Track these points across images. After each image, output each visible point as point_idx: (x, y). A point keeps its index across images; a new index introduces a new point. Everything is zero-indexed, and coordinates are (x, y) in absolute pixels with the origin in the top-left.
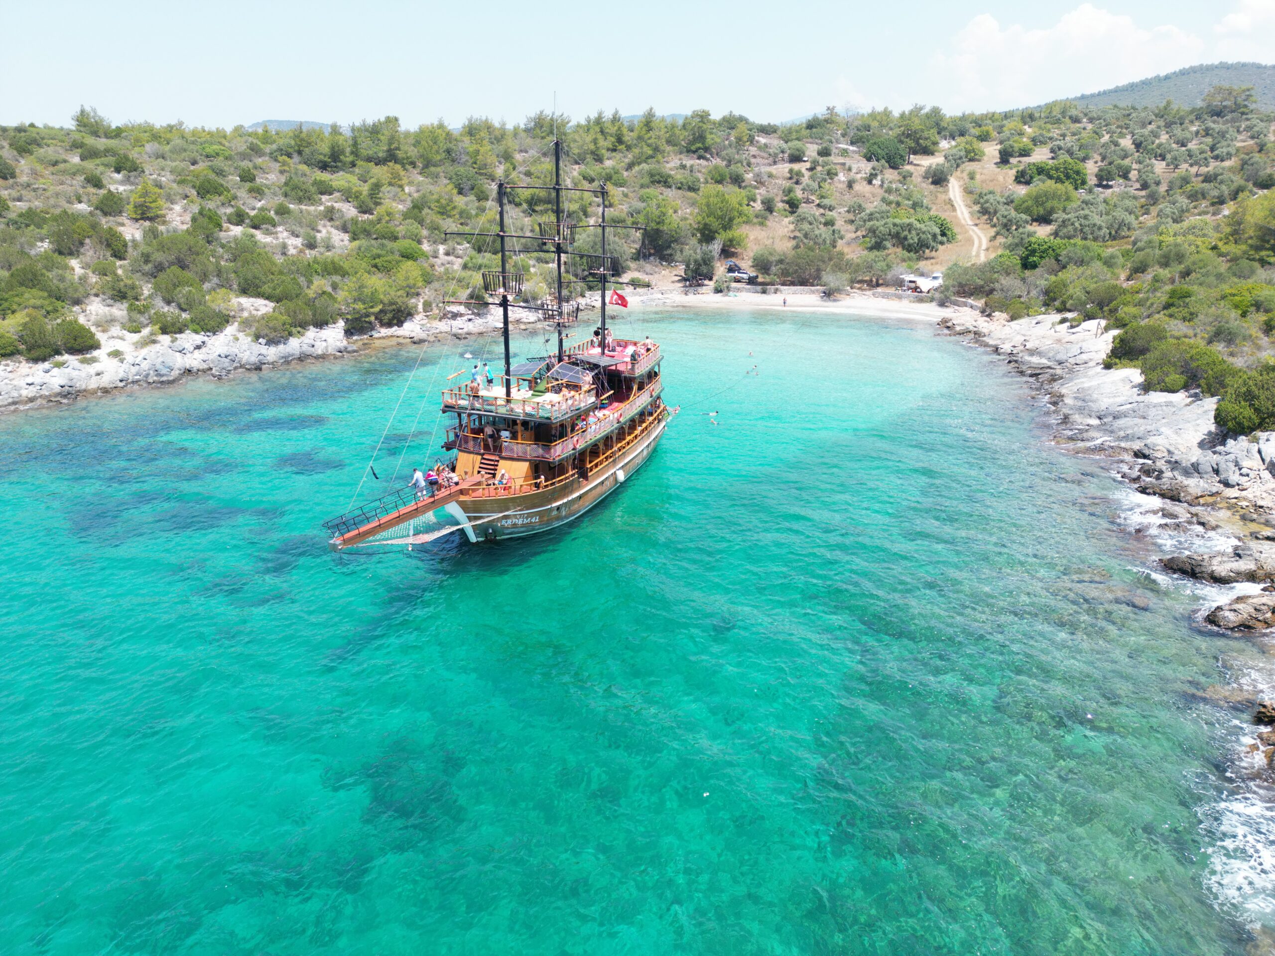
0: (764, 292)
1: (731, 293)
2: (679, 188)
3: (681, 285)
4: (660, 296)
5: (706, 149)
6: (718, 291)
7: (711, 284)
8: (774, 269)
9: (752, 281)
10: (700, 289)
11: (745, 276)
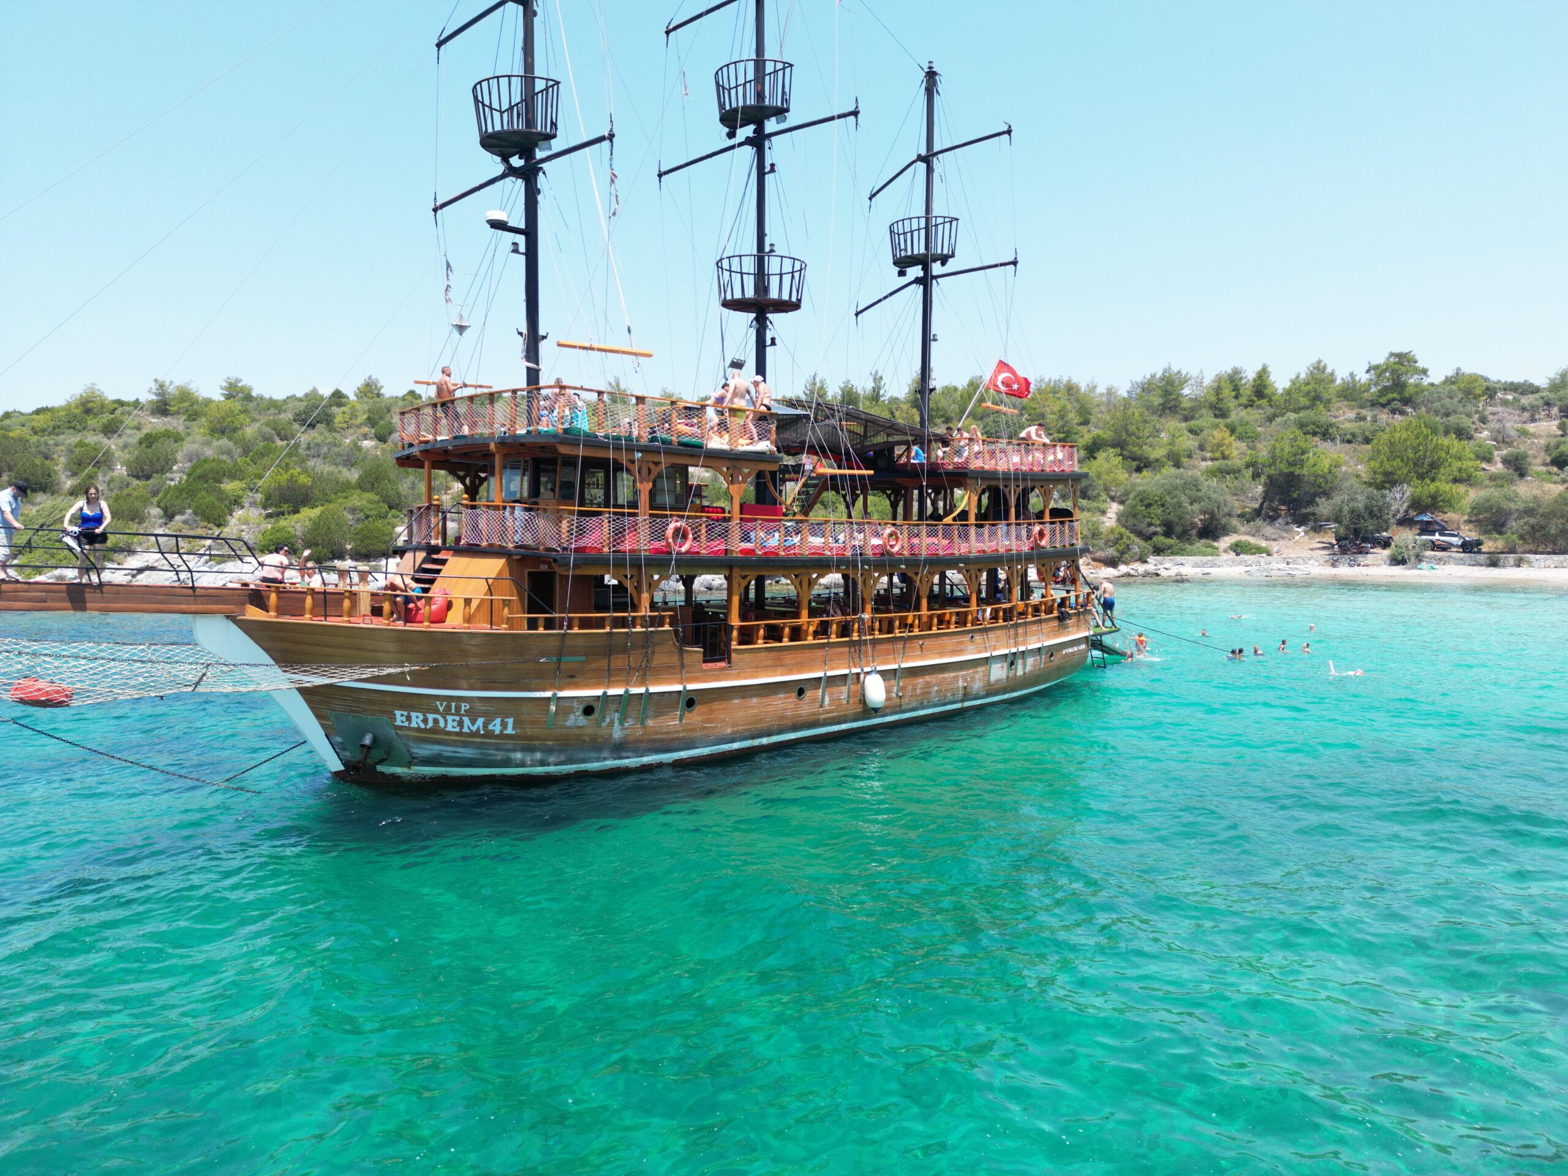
0: (1494, 564)
1: (1423, 565)
2: (1349, 442)
3: (1327, 552)
4: (1282, 566)
5: (1407, 401)
6: (1398, 561)
7: (1386, 552)
8: (1513, 524)
9: (1468, 547)
10: (1361, 558)
11: (1455, 540)
